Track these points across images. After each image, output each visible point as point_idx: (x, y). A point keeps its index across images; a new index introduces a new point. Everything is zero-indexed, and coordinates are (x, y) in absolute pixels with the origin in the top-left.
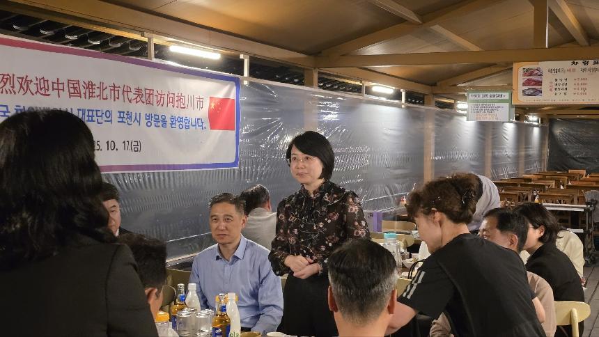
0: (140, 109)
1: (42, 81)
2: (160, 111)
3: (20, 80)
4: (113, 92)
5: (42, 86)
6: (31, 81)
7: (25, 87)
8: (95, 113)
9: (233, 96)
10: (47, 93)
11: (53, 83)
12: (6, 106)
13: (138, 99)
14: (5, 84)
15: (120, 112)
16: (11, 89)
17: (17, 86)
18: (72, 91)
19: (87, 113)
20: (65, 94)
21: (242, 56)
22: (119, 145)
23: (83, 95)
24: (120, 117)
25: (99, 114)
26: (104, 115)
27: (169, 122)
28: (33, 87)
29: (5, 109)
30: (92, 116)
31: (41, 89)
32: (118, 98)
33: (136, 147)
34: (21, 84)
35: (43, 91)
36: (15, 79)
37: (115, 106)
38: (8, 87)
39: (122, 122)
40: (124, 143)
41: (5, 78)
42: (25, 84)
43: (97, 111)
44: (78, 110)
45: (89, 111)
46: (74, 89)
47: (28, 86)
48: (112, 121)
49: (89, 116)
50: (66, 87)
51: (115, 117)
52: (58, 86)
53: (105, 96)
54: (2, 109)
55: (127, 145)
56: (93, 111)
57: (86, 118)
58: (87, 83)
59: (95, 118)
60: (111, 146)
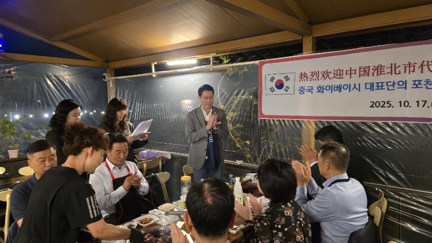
1: (339, 71)
3: (323, 73)
4: (407, 69)
5: (338, 73)
6: (330, 72)
7: (326, 76)
8: (385, 84)
10: (341, 77)
11: (347, 71)
12: (312, 87)
14: (313, 76)
15: (415, 81)
16: (316, 78)
17: (321, 76)
18: (362, 73)
19: (375, 85)
20: (355, 77)
22: (413, 104)
23: (371, 74)
24: (415, 84)
25: (392, 84)
26: (396, 85)
28: (331, 75)
29: (311, 88)
30: (382, 86)
31: (337, 75)
32: (414, 71)
34: (323, 75)
35: (338, 76)
36: (320, 73)
37: (410, 78)
38: (314, 78)
39: (417, 87)
40: (418, 102)
41: (313, 74)
42: (326, 74)
43: (387, 83)
44: (366, 84)
45: (378, 83)
46: (365, 71)
47: (328, 75)
48: (406, 88)
49: (378, 86)
50: (358, 72)
51: (410, 84)
52: (351, 72)
53: (397, 72)
54: (309, 88)
55: (421, 104)
56: (382, 83)
57: (375, 88)
58: (376, 66)
59: (386, 87)
60: (406, 104)
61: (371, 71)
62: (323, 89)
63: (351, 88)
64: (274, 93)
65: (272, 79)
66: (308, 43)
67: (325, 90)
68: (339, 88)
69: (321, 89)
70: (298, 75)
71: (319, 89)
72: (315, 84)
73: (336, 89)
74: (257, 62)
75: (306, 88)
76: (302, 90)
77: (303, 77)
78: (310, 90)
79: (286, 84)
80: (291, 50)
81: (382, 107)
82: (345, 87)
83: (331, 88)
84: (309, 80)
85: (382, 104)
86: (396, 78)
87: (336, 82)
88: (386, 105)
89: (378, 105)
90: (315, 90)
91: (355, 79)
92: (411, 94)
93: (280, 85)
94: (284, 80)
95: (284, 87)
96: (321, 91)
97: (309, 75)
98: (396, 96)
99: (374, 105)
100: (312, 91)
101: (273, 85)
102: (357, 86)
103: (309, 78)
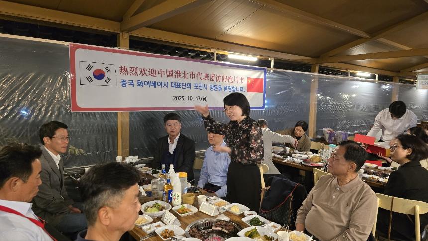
0: (208, 83)
1: (153, 70)
2: (218, 83)
3: (141, 70)
4: (191, 76)
5: (153, 72)
6: (147, 70)
8: (181, 84)
9: (262, 76)
10: (155, 75)
11: (158, 71)
12: (133, 81)
13: (206, 78)
14: (133, 71)
15: (195, 84)
16: (136, 73)
17: (139, 72)
18: (168, 74)
19: (176, 84)
20: (164, 76)
21: (269, 59)
22: (195, 98)
23: (174, 76)
24: (195, 86)
25: (184, 84)
26: (186, 86)
27: (223, 88)
28: (147, 73)
32: (194, 78)
33: (205, 99)
35: (153, 74)
36: (138, 69)
37: (193, 82)
38: (134, 72)
39: (196, 88)
41: (133, 69)
42: (143, 72)
44: (171, 83)
45: (178, 83)
46: (170, 73)
47: (145, 73)
48: (190, 88)
49: (178, 85)
50: (165, 73)
51: (193, 86)
52: (161, 72)
53: (187, 77)
54: (130, 82)
55: (198, 98)
56: (180, 83)
57: (176, 86)
58: (177, 71)
59: (181, 86)
60: (190, 98)
61: (174, 74)
63: (163, 85)
64: (92, 83)
65: (89, 68)
66: (125, 39)
67: (144, 84)
68: (155, 84)
69: (140, 83)
70: (118, 69)
71: (139, 83)
72: (136, 78)
73: (152, 84)
74: (67, 44)
75: (128, 81)
76: (124, 83)
77: (123, 70)
78: (132, 84)
79: (107, 75)
80: (108, 41)
81: (179, 100)
82: (159, 84)
83: (149, 84)
84: (129, 74)
85: (180, 98)
86: (186, 81)
87: (151, 79)
88: (182, 99)
90: (136, 84)
91: (164, 79)
92: (193, 92)
94: (105, 71)
95: (105, 78)
96: (141, 85)
97: (129, 69)
98: (186, 92)
99: (176, 98)
100: (133, 85)
101: (90, 73)
102: (166, 84)
103: (129, 72)
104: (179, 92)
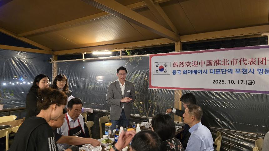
0: (255, 67)
1: (195, 62)
4: (233, 62)
6: (191, 63)
7: (188, 65)
8: (221, 71)
10: (197, 65)
11: (200, 62)
13: (252, 63)
15: (237, 69)
17: (185, 64)
18: (208, 64)
19: (216, 71)
20: (204, 66)
22: (236, 82)
23: (213, 65)
24: (237, 71)
25: (224, 70)
26: (227, 71)
28: (191, 65)
29: (179, 71)
30: (219, 71)
32: (236, 64)
33: (251, 83)
35: (195, 65)
36: (185, 63)
37: (234, 67)
38: (182, 65)
39: (238, 73)
40: (239, 81)
41: (181, 63)
42: (188, 64)
43: (222, 70)
44: (210, 70)
45: (217, 70)
46: (210, 63)
47: (189, 65)
48: (232, 73)
49: (217, 72)
50: (206, 63)
51: (234, 71)
52: (202, 63)
53: (227, 64)
54: (178, 71)
55: (240, 82)
56: (219, 70)
57: (215, 72)
58: (216, 60)
59: (221, 72)
60: (232, 82)
61: (213, 63)
62: (187, 72)
63: (202, 72)
64: (158, 73)
65: (157, 66)
66: (178, 46)
67: (187, 73)
68: (195, 72)
69: (185, 72)
70: (172, 64)
71: (184, 72)
72: (182, 69)
73: (194, 72)
74: (148, 55)
75: (177, 71)
76: (174, 73)
77: (175, 65)
79: (165, 68)
80: (168, 49)
81: (219, 83)
82: (199, 71)
83: (191, 72)
84: (178, 66)
85: (219, 81)
86: (227, 67)
87: (194, 68)
88: (221, 82)
89: (217, 82)
90: (182, 72)
91: (204, 67)
92: (234, 77)
93: (162, 69)
94: (164, 66)
95: (164, 70)
96: (185, 73)
97: (178, 64)
98: (227, 77)
99: (215, 82)
100: (180, 73)
101: (158, 68)
102: (205, 71)
103: (179, 65)
104: (218, 77)
